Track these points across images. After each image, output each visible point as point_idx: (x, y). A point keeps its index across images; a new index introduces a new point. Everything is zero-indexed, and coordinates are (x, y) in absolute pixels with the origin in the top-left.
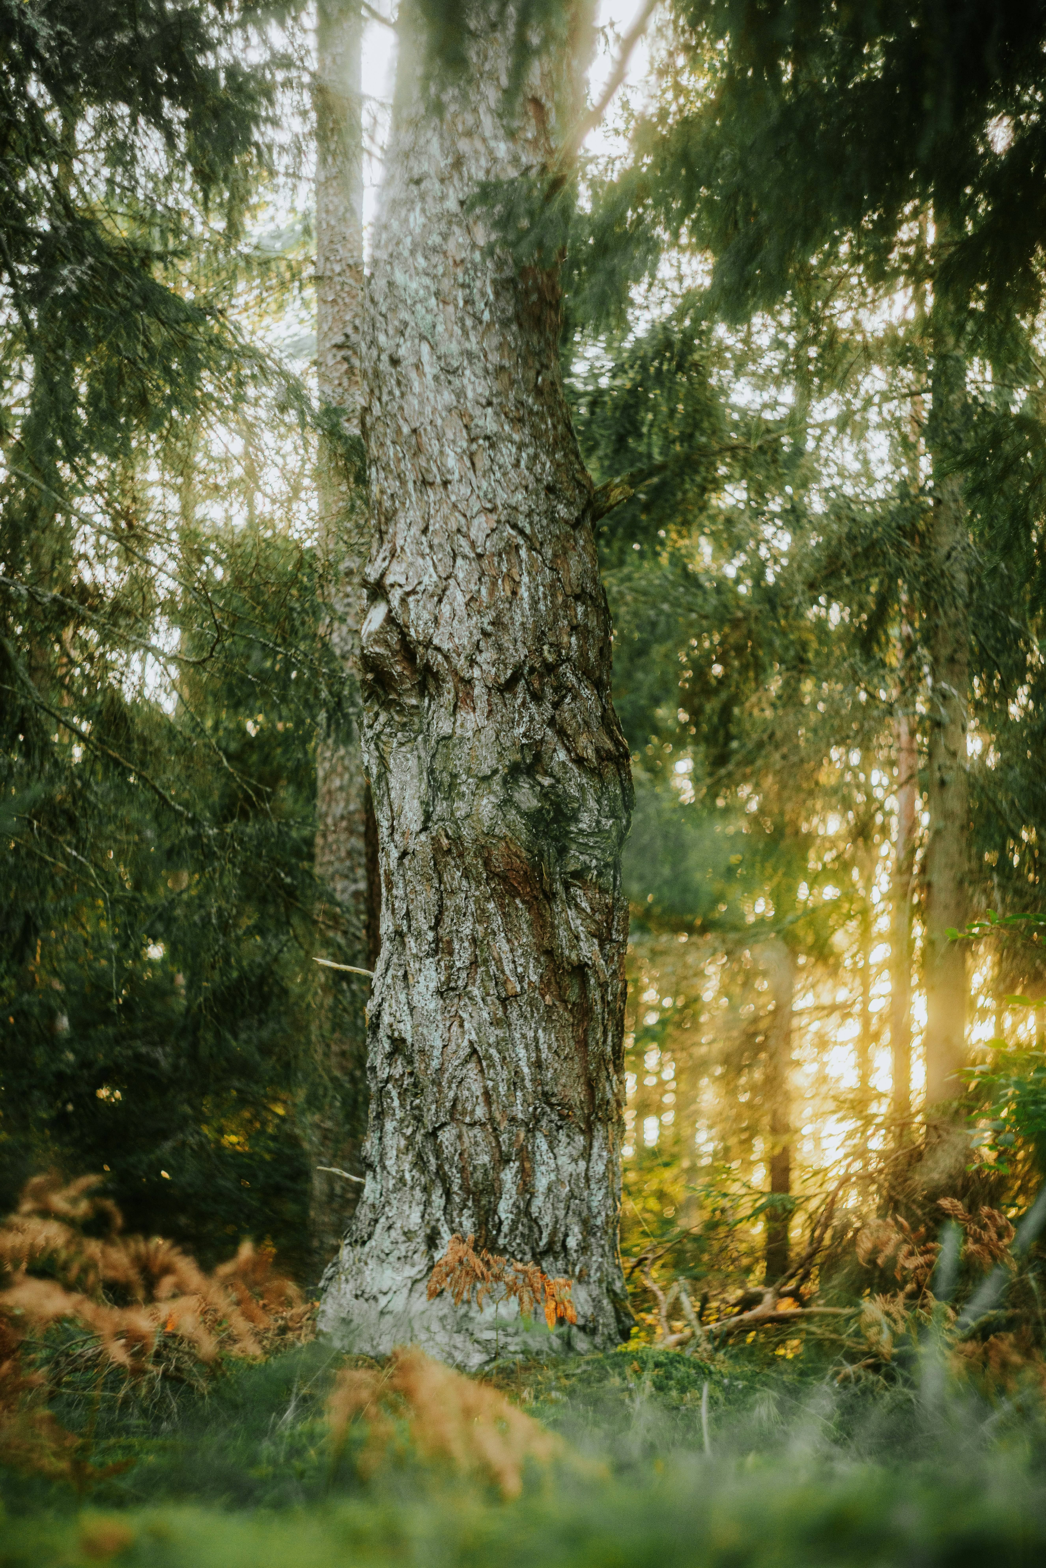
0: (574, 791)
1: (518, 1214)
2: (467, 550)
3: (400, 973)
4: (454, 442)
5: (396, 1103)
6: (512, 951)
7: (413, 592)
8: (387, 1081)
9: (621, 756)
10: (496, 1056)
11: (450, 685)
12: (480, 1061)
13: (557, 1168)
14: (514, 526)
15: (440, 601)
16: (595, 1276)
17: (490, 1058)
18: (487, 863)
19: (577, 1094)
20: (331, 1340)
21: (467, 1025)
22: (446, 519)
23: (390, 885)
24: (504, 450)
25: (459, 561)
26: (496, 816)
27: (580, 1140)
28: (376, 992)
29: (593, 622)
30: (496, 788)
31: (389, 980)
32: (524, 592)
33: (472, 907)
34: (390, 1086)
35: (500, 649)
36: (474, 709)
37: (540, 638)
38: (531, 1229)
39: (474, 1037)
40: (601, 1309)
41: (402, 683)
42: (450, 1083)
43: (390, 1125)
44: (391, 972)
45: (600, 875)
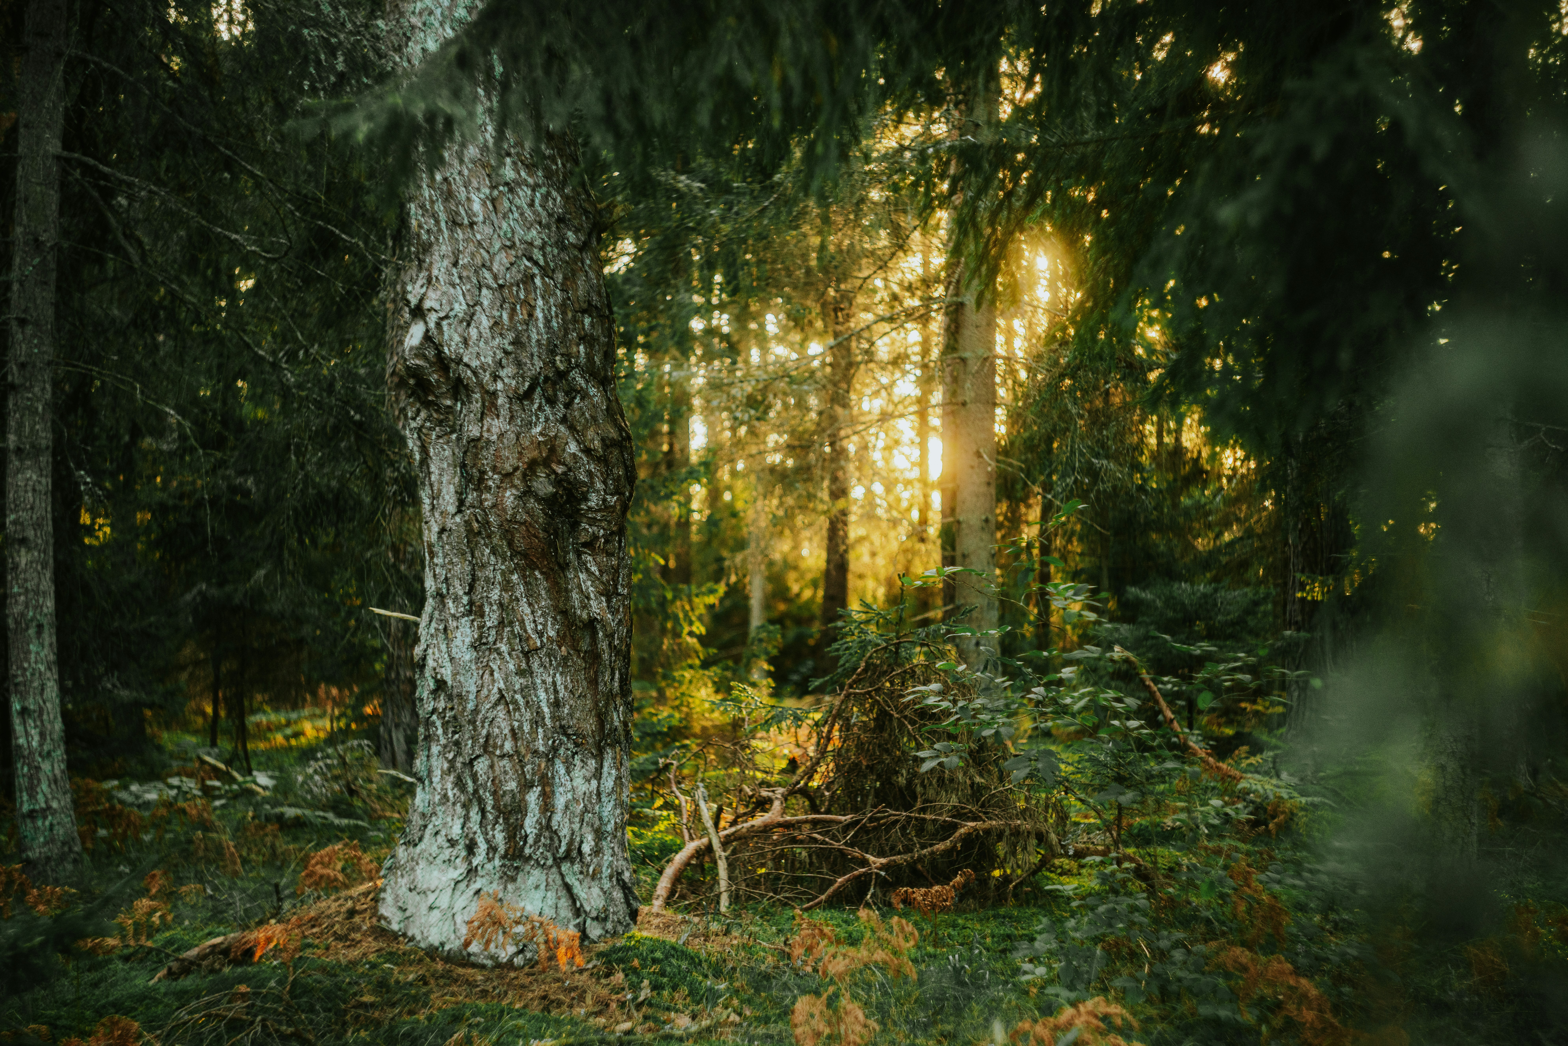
0: (583, 477)
1: (540, 829)
2: (491, 281)
3: (441, 627)
4: (478, 189)
5: (440, 731)
6: (533, 612)
7: (447, 317)
8: (433, 712)
9: (624, 439)
10: (521, 702)
11: (477, 396)
12: (507, 704)
13: (573, 789)
14: (530, 259)
15: (469, 325)
16: (606, 872)
17: (515, 702)
18: (510, 544)
19: (590, 725)
20: (389, 923)
21: (496, 675)
22: (473, 256)
23: (432, 555)
24: (521, 193)
25: (485, 291)
26: (517, 506)
27: (592, 763)
28: (423, 640)
29: (598, 332)
30: (517, 482)
31: (432, 631)
32: (539, 314)
33: (499, 577)
34: (434, 717)
35: (519, 364)
36: (498, 416)
37: (552, 352)
38: (551, 839)
39: (502, 685)
40: (612, 900)
41: (439, 387)
42: (483, 722)
43: (435, 749)
44: (434, 625)
45: (607, 542)
